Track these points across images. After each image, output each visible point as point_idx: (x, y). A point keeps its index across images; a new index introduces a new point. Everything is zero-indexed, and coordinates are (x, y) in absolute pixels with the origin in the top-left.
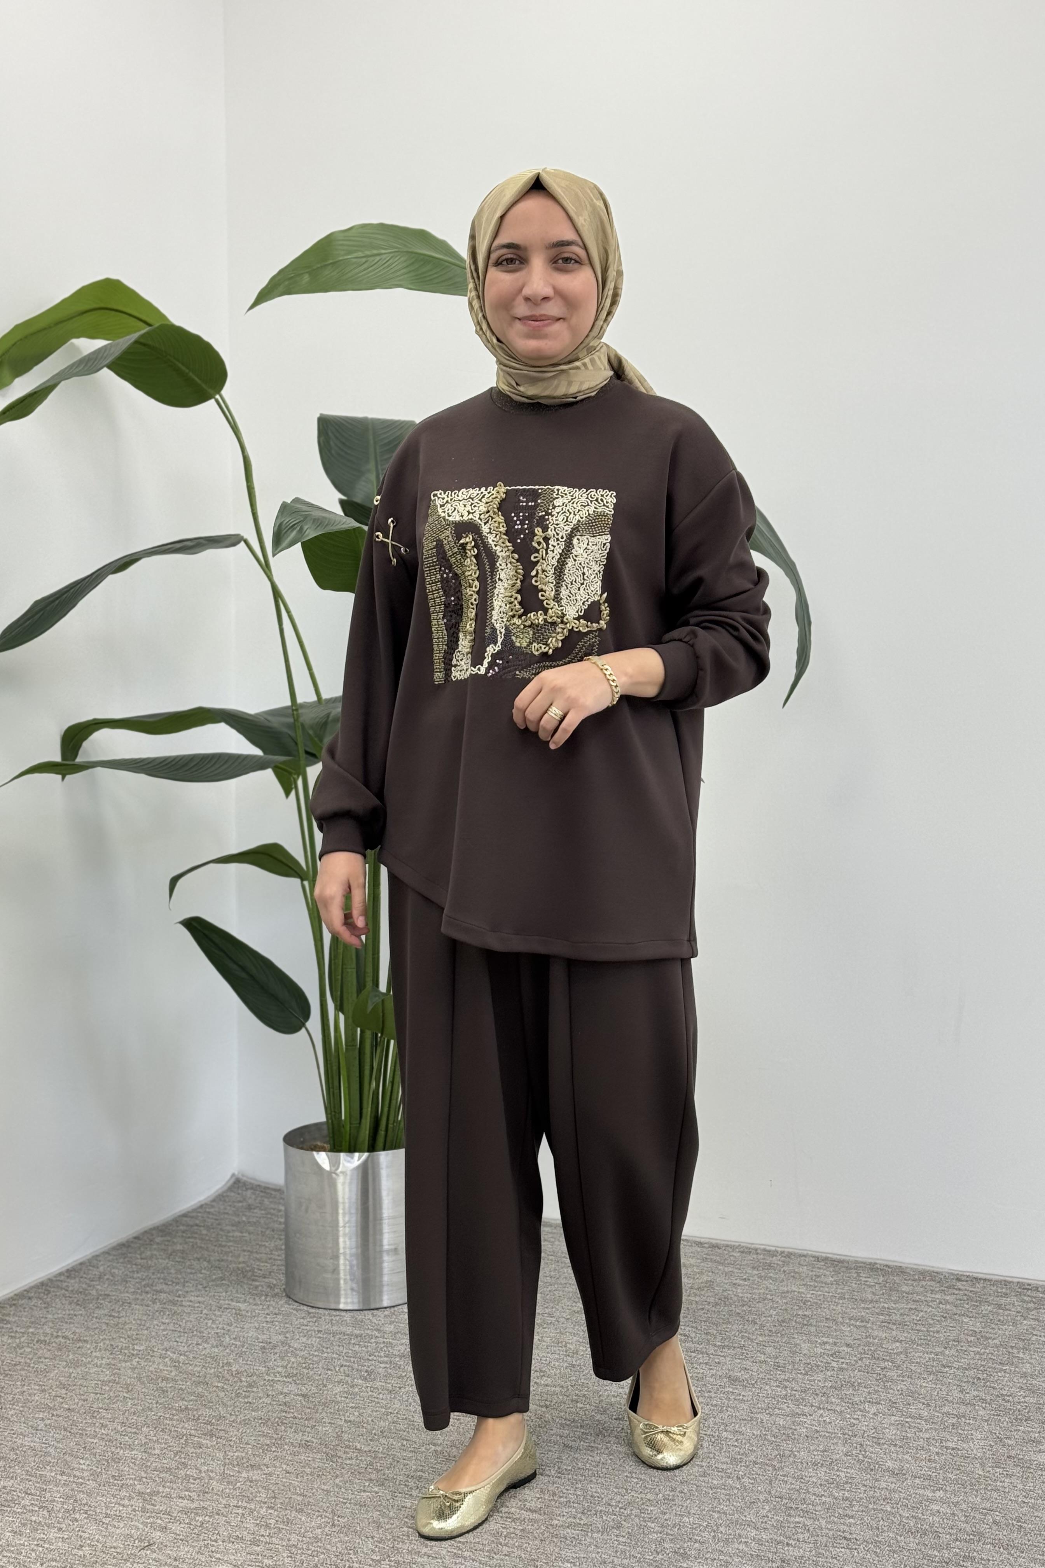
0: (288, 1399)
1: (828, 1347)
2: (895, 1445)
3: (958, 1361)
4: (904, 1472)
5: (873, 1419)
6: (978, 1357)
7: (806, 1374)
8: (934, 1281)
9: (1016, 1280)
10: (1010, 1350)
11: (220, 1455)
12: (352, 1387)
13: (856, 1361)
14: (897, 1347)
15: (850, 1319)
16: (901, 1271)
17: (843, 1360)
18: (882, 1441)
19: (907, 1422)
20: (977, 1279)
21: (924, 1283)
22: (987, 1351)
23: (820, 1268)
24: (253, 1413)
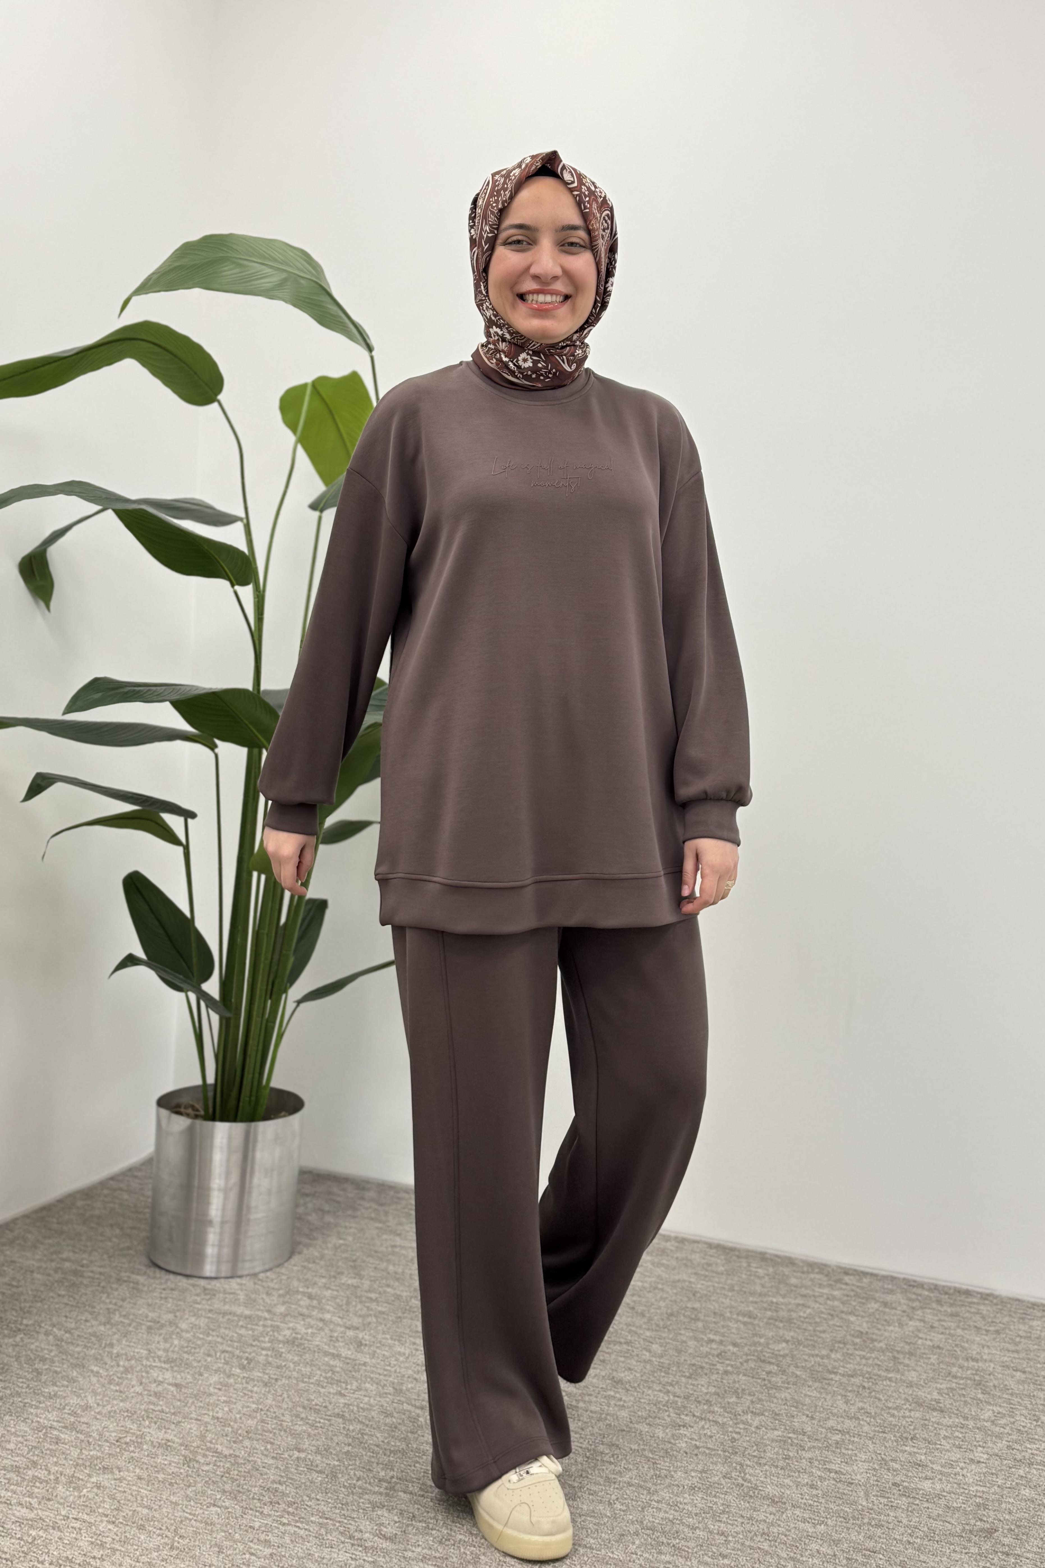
0: (160, 1388)
1: (714, 1346)
2: (777, 1467)
3: (843, 1367)
4: (784, 1500)
5: (756, 1433)
6: (864, 1361)
7: (689, 1377)
8: (823, 1274)
9: (902, 1276)
10: (895, 1354)
11: (75, 1453)
12: (229, 1376)
13: (741, 1363)
14: (783, 1348)
15: (738, 1314)
16: (790, 1262)
17: (728, 1362)
18: (763, 1461)
19: (790, 1438)
20: (865, 1274)
21: (812, 1276)
22: (873, 1355)
23: (711, 1256)
24: (121, 1404)
